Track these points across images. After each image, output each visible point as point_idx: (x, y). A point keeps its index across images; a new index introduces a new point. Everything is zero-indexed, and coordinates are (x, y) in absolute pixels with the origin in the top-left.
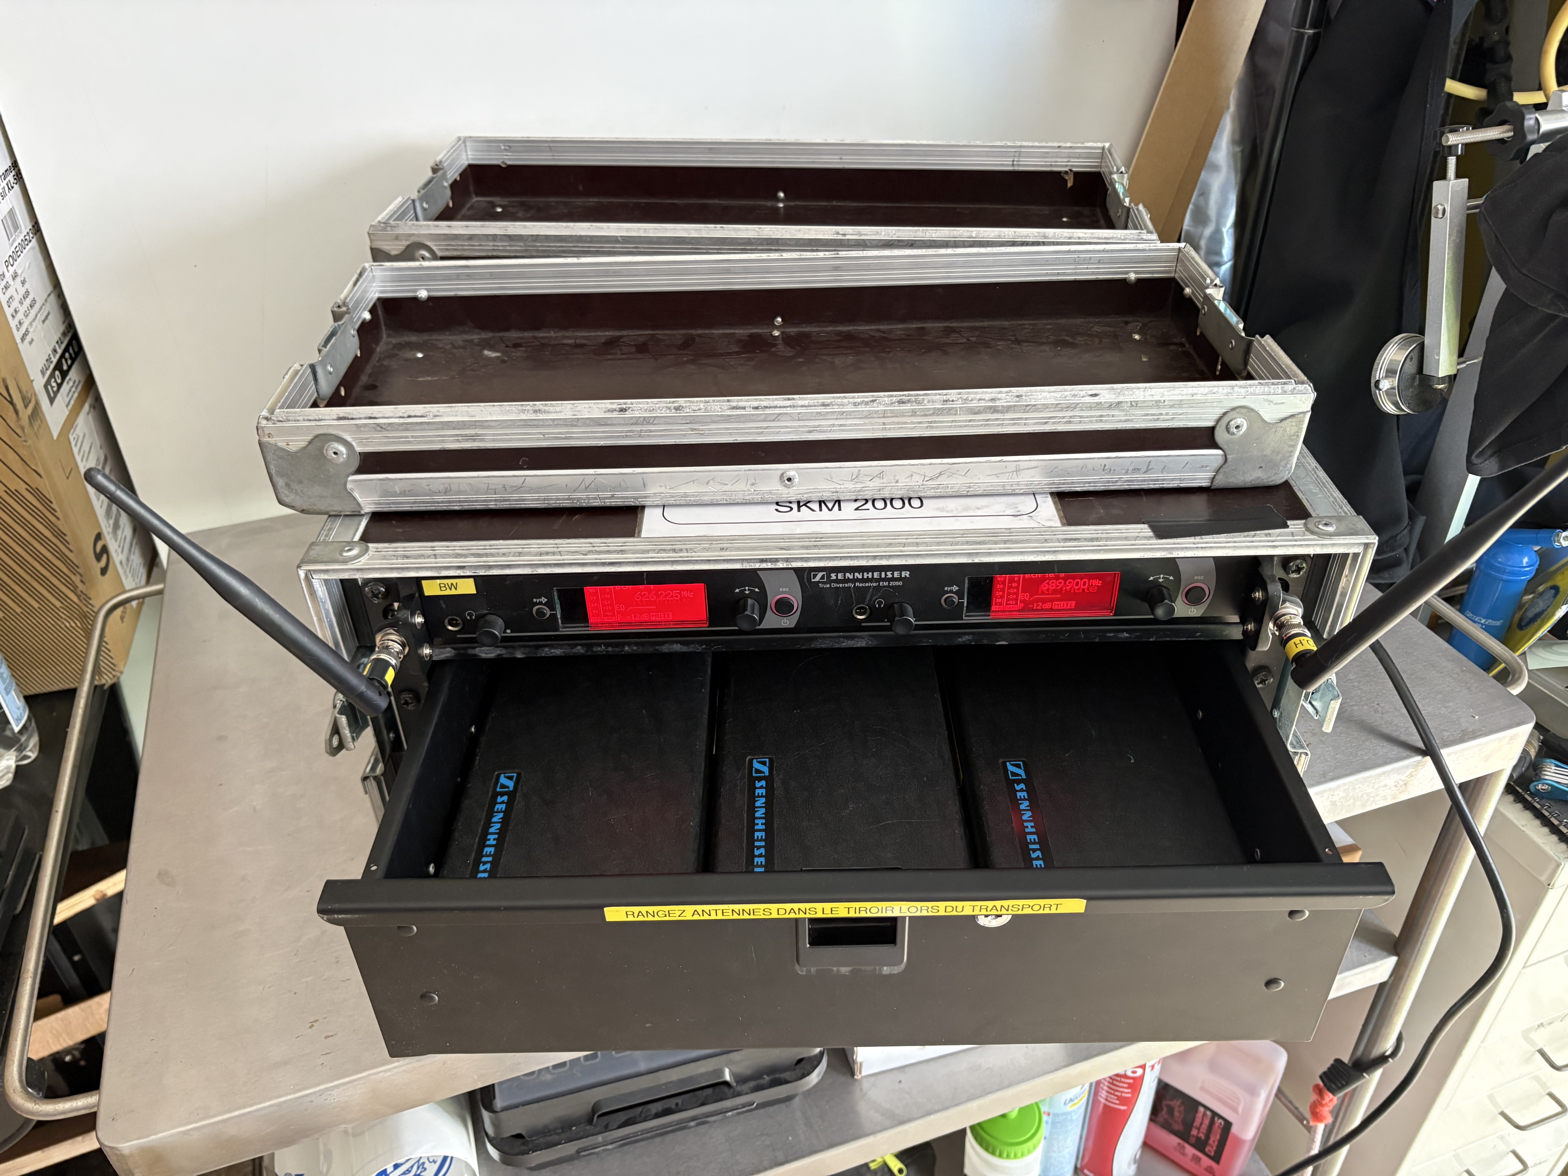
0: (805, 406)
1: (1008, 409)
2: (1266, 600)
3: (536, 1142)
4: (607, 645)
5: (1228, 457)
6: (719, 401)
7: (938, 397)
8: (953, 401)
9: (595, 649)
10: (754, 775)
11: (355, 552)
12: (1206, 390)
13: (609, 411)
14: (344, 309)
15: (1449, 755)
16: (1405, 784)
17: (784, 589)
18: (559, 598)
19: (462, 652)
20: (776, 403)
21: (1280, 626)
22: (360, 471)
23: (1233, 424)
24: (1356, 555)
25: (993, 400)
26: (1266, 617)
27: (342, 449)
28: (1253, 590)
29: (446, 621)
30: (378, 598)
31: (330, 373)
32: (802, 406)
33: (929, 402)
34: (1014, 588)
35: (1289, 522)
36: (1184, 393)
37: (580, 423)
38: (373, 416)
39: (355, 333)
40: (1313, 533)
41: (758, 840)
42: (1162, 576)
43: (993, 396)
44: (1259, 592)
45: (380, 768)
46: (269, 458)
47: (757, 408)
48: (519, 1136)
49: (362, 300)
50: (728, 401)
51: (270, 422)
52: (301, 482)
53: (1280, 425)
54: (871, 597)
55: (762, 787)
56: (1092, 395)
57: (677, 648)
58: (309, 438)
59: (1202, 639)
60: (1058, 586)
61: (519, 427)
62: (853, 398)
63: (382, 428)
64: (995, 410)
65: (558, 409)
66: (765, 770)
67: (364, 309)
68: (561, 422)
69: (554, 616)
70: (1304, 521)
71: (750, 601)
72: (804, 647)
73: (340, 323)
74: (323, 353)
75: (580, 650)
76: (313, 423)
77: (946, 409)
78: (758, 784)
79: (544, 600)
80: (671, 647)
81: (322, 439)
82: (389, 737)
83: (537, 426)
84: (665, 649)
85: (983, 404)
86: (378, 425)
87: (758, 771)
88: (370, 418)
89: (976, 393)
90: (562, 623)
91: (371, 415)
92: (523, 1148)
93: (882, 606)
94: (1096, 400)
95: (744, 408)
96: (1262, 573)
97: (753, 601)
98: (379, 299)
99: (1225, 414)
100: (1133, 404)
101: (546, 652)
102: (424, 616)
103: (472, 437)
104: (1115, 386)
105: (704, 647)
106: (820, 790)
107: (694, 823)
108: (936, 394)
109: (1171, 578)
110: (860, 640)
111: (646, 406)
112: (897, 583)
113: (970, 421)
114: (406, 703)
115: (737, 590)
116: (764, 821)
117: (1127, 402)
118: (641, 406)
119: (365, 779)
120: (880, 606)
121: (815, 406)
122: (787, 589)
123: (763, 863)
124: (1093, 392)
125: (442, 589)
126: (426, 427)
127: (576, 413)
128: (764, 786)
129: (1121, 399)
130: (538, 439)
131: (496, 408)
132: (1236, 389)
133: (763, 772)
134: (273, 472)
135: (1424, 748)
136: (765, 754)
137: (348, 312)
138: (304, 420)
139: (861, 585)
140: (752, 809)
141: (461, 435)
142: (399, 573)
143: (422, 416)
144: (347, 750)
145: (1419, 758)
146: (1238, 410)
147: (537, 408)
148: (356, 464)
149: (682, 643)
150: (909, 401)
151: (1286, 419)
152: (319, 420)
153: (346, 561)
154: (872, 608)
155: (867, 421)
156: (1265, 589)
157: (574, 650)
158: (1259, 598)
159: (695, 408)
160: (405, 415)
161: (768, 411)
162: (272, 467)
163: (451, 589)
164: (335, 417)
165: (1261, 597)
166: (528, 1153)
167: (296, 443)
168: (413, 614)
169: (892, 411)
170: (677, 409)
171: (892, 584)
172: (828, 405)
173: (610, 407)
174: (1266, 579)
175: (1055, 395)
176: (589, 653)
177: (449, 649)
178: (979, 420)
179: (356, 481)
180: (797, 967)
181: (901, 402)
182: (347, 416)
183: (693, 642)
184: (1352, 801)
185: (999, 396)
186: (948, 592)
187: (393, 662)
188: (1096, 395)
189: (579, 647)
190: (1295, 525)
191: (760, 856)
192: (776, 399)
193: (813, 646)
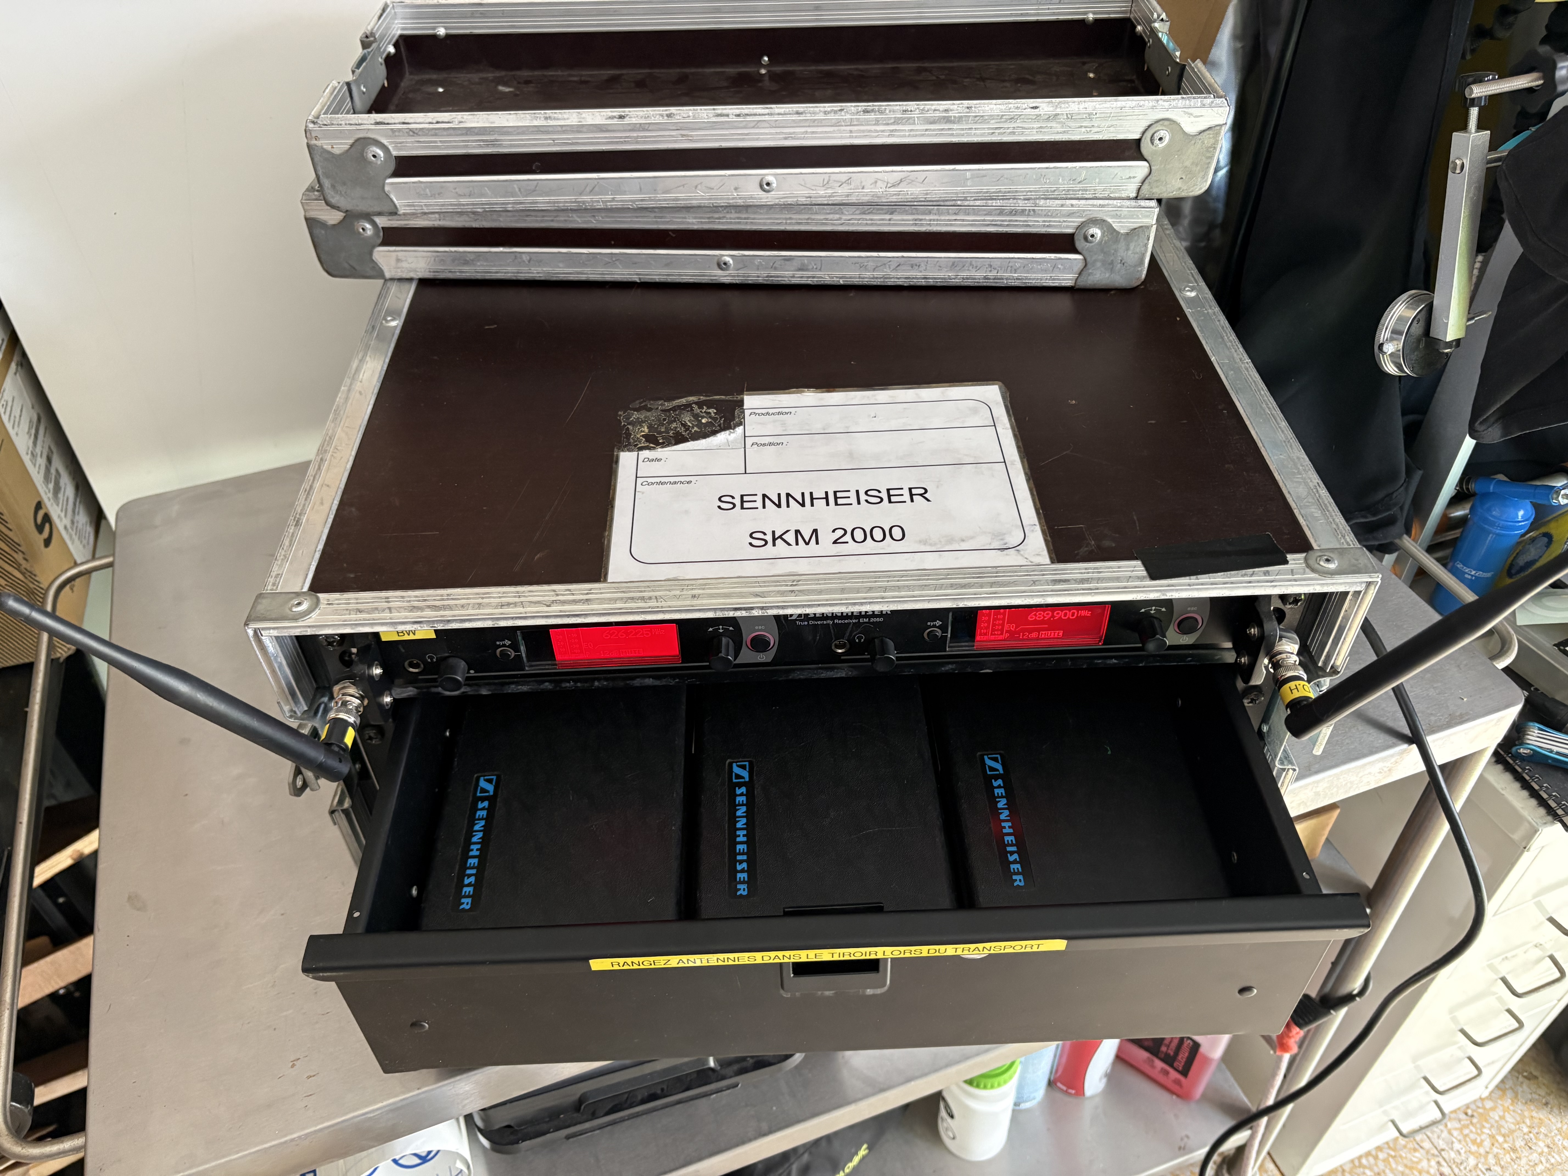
0: (781, 114)
1: (959, 120)
2: (1262, 637)
3: (525, 1130)
4: (575, 681)
5: (1152, 168)
6: (705, 110)
7: (898, 107)
8: (911, 111)
9: (563, 685)
10: (734, 780)
11: (304, 607)
12: (1134, 103)
13: (610, 118)
14: (372, 39)
15: (1434, 741)
16: (1390, 770)
17: (760, 627)
18: (523, 639)
19: (425, 690)
20: (755, 111)
21: (1276, 665)
22: (396, 174)
23: (1157, 136)
24: (1357, 593)
25: (946, 111)
26: (1262, 654)
27: (380, 153)
28: (1249, 626)
29: (406, 664)
30: (333, 646)
31: (364, 93)
32: (779, 114)
33: (890, 111)
34: (999, 620)
35: (1289, 557)
36: (1114, 106)
37: (584, 129)
38: (406, 121)
39: (383, 62)
40: (1313, 570)
41: (740, 854)
42: (1154, 608)
43: (946, 107)
44: (1254, 629)
45: (347, 804)
46: (316, 160)
47: (738, 115)
48: (509, 1126)
49: (385, 35)
50: (714, 109)
51: (316, 126)
52: (344, 184)
53: (1200, 137)
54: (851, 632)
55: (742, 794)
56: (1032, 108)
57: (649, 682)
58: (351, 141)
59: (1192, 663)
60: (1044, 617)
61: (532, 133)
62: (824, 107)
63: (414, 132)
64: (948, 120)
65: (566, 116)
66: (745, 774)
67: (389, 43)
68: (568, 129)
69: (519, 657)
70: (1304, 555)
71: (724, 640)
72: (780, 679)
73: (369, 50)
74: (356, 74)
75: (547, 686)
76: (354, 127)
77: (905, 118)
78: (738, 791)
79: (508, 642)
80: (642, 681)
81: (363, 143)
82: (355, 768)
83: (548, 132)
84: (637, 683)
85: (937, 114)
86: (411, 130)
87: (738, 776)
88: (404, 123)
89: (932, 105)
90: (528, 661)
91: (403, 121)
92: (512, 1137)
93: (862, 640)
94: (1036, 111)
95: (728, 115)
96: (1259, 610)
97: (728, 639)
98: (401, 36)
99: (1149, 126)
100: (1069, 116)
101: (513, 689)
102: (382, 667)
103: (493, 143)
104: (1054, 100)
105: (677, 680)
106: (800, 797)
107: (675, 828)
108: (897, 105)
109: (1164, 609)
110: (839, 670)
111: (641, 113)
112: (878, 620)
113: (926, 130)
114: (371, 738)
115: (711, 629)
116: (745, 832)
117: (1063, 114)
118: (637, 113)
119: (332, 812)
120: (860, 640)
121: (790, 114)
122: (763, 627)
123: (746, 879)
124: (1034, 105)
125: (400, 634)
126: (452, 132)
127: (582, 120)
128: (745, 793)
129: (1058, 111)
130: (549, 145)
131: (511, 116)
132: (1160, 102)
133: (743, 778)
134: (320, 173)
135: (1410, 735)
136: (744, 757)
137: (375, 40)
138: (346, 124)
139: (840, 622)
140: (733, 819)
141: (483, 141)
142: (352, 629)
143: (449, 122)
144: (312, 790)
145: (1405, 746)
146: (1161, 123)
147: (548, 115)
148: (392, 167)
149: (654, 677)
150: (873, 111)
151: (1204, 131)
152: (359, 125)
153: (296, 618)
154: (851, 641)
155: (836, 128)
156: (1260, 625)
157: (542, 687)
158: (1254, 634)
159: (685, 115)
160: (434, 121)
161: (749, 118)
162: (319, 168)
163: (409, 634)
164: (373, 122)
165: (1256, 633)
166: (518, 1143)
167: (340, 146)
168: (370, 666)
169: (858, 119)
170: (669, 116)
171: (872, 620)
172: (802, 113)
173: (611, 114)
174: (1263, 616)
175: (1000, 106)
176: (558, 689)
177: (411, 688)
178: (934, 130)
179: (392, 184)
180: (782, 992)
181: (866, 111)
182: (384, 121)
183: (665, 677)
184: (1335, 789)
185: (952, 107)
186: (930, 627)
187: (351, 720)
188: (1036, 108)
189: (547, 684)
190: (1295, 559)
191: (742, 871)
192: (756, 108)
193: (790, 677)
